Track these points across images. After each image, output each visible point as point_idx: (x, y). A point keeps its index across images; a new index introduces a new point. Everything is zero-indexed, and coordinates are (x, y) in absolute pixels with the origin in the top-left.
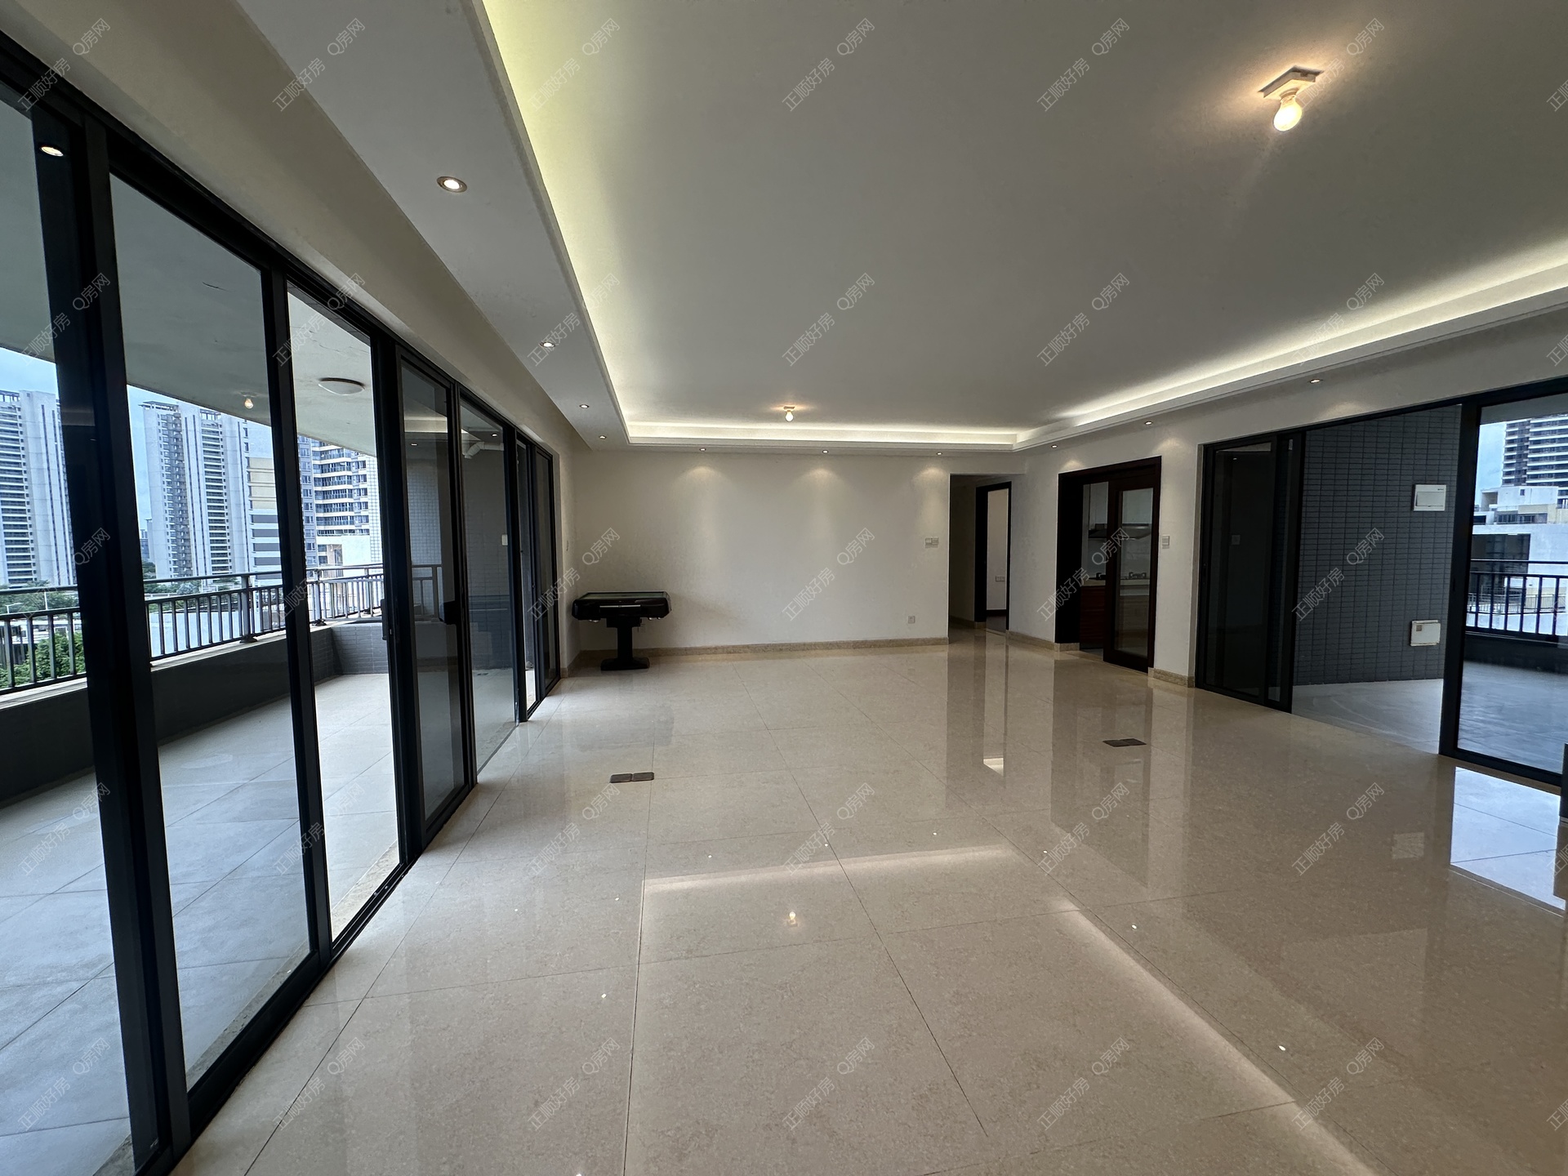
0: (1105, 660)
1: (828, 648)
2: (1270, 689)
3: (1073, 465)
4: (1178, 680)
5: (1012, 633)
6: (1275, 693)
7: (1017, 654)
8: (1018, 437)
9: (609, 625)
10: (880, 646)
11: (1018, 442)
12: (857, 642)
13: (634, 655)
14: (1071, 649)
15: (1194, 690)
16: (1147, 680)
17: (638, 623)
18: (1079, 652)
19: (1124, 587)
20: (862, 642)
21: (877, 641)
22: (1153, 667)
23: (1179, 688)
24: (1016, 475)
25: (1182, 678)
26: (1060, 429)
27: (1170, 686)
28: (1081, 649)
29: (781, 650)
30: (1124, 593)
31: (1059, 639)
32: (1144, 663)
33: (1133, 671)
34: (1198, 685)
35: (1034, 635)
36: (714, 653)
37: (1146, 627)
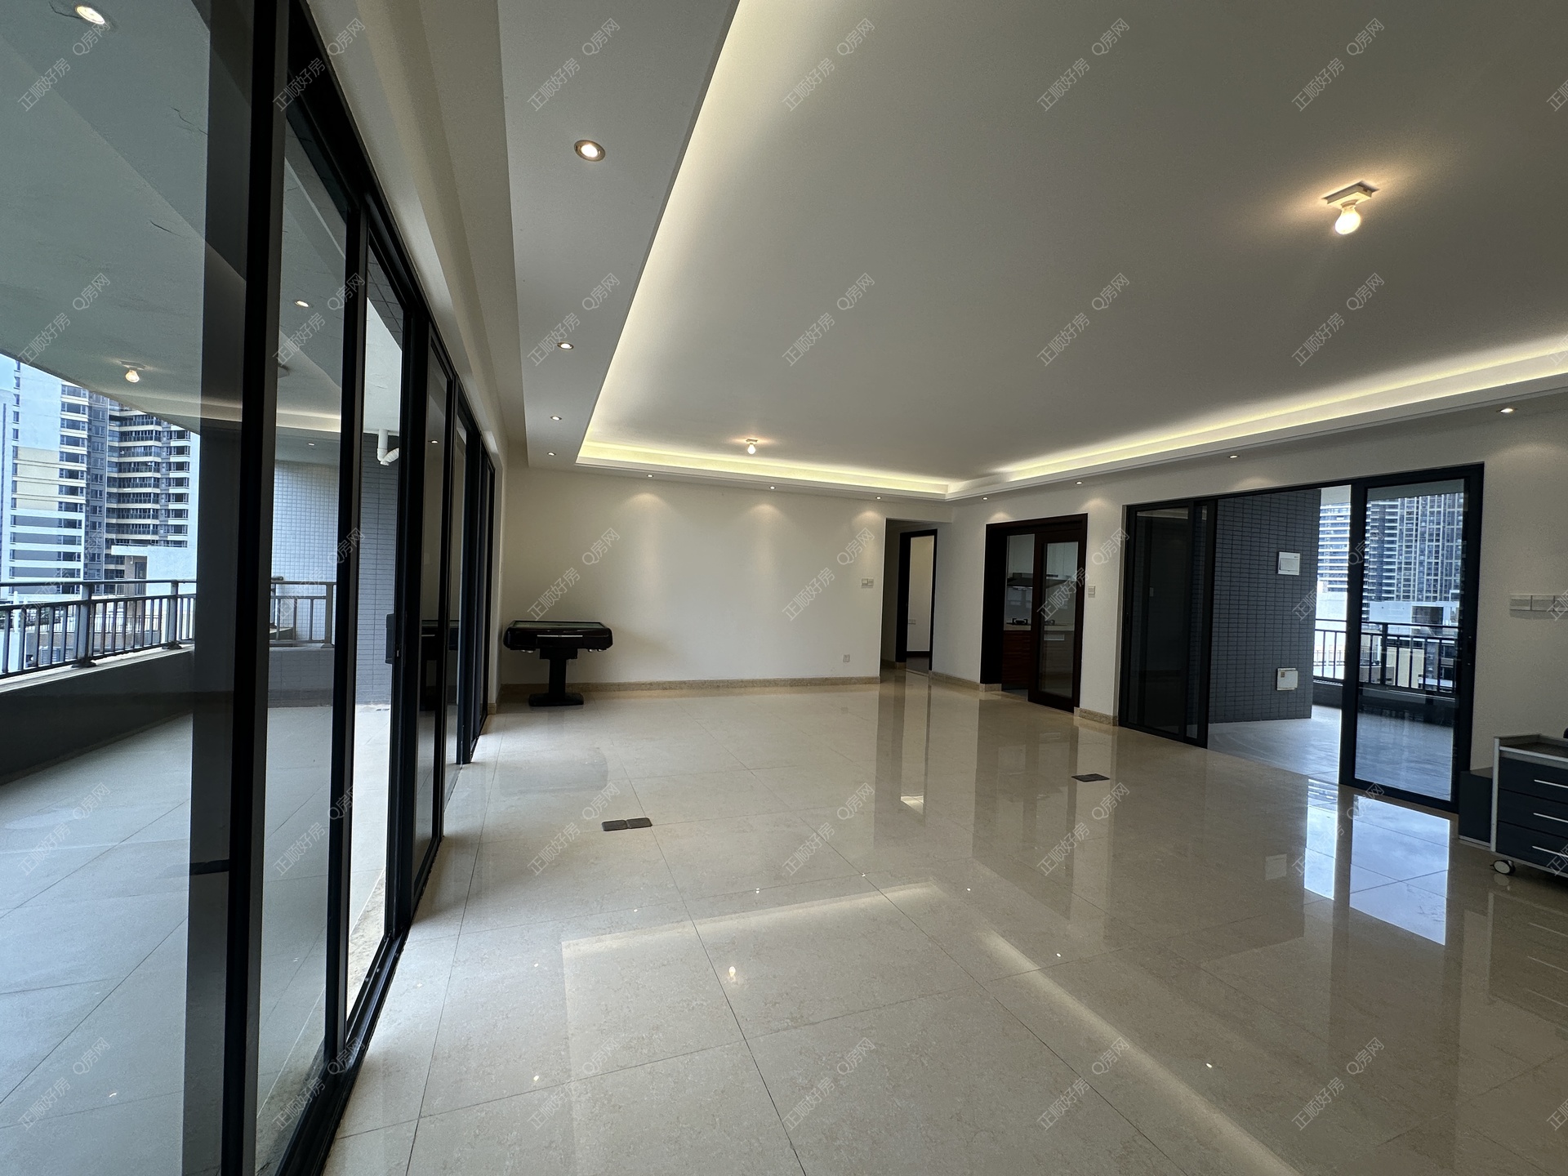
0: (1029, 701)
1: (765, 686)
2: (1188, 726)
3: (1000, 517)
4: (1103, 719)
5: (935, 674)
6: (1193, 731)
7: (938, 692)
8: (951, 488)
9: (543, 656)
10: (815, 685)
11: (949, 492)
12: (795, 680)
13: (568, 690)
14: (995, 690)
15: (1117, 728)
16: (1073, 719)
17: (574, 656)
18: (1001, 692)
19: (1047, 632)
20: (799, 679)
21: (813, 679)
22: (1078, 706)
23: (1105, 727)
24: (942, 523)
25: (1106, 717)
26: (994, 483)
27: (1097, 725)
28: (1003, 690)
29: (718, 686)
30: (1048, 638)
31: (982, 681)
32: (1070, 703)
33: (1058, 711)
34: (1121, 725)
35: (958, 675)
36: (649, 689)
37: (1071, 669)
